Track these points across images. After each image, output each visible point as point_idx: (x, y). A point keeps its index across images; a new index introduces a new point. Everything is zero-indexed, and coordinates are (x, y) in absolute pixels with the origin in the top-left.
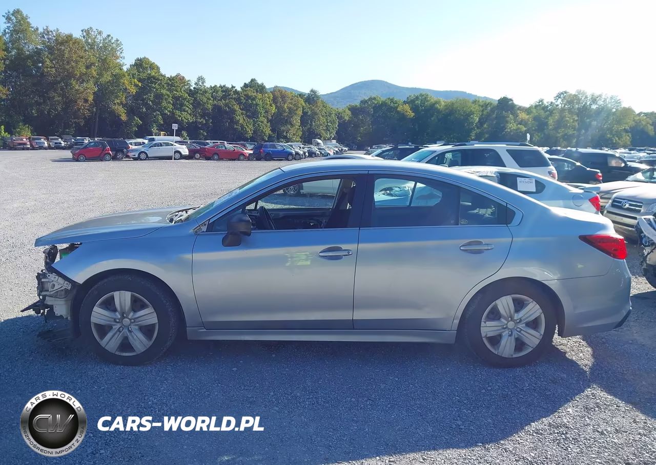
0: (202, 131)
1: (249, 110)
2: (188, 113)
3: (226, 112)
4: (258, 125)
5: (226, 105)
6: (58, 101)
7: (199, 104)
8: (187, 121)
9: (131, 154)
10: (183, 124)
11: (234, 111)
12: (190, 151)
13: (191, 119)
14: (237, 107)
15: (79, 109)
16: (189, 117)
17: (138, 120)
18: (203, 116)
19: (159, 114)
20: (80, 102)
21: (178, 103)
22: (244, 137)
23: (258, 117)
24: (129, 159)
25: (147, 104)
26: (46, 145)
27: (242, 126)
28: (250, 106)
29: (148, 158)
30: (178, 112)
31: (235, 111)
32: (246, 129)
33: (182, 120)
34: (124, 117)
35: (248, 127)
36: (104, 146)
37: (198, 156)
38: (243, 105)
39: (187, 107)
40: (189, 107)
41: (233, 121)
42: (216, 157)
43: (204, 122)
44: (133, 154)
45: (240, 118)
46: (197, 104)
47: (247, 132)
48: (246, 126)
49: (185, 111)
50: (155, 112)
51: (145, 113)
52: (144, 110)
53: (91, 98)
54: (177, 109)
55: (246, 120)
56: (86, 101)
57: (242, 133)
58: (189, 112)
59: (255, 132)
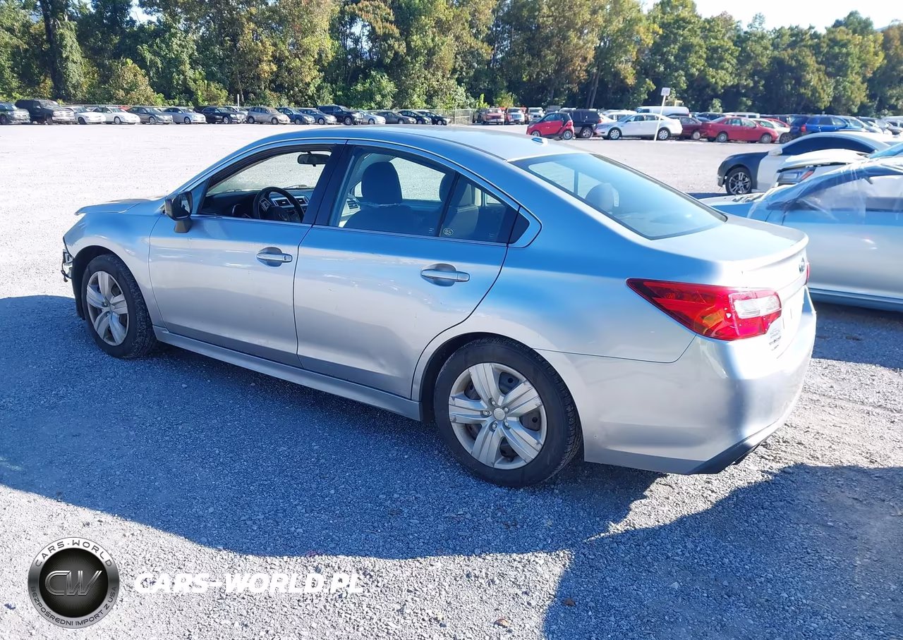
0: (745, 99)
1: (833, 64)
2: (727, 72)
3: (791, 69)
4: (844, 88)
5: (792, 57)
6: (550, 61)
7: (749, 57)
8: (723, 84)
9: (598, 131)
10: (717, 88)
11: (802, 66)
12: (685, 128)
13: (730, 81)
14: (811, 60)
15: (574, 71)
16: (728, 78)
17: (649, 84)
18: (751, 76)
19: (682, 75)
20: (578, 62)
21: (714, 57)
22: (815, 107)
23: (846, 75)
24: (597, 138)
25: (667, 60)
26: (522, 119)
27: (814, 90)
28: (836, 57)
29: (621, 136)
30: (711, 71)
31: (806, 65)
32: (820, 93)
33: (716, 83)
34: (631, 81)
35: (824, 91)
36: (566, 120)
37: (697, 135)
38: (823, 55)
39: (728, 62)
40: (730, 63)
41: (799, 82)
42: (723, 137)
43: (752, 85)
44: (602, 130)
45: (813, 78)
46: (744, 58)
47: (819, 99)
48: (822, 88)
49: (722, 68)
50: (676, 71)
51: (663, 73)
52: (662, 69)
53: (591, 56)
54: (710, 66)
55: (823, 79)
56: (585, 59)
57: (811, 102)
58: (730, 70)
59: (836, 99)
